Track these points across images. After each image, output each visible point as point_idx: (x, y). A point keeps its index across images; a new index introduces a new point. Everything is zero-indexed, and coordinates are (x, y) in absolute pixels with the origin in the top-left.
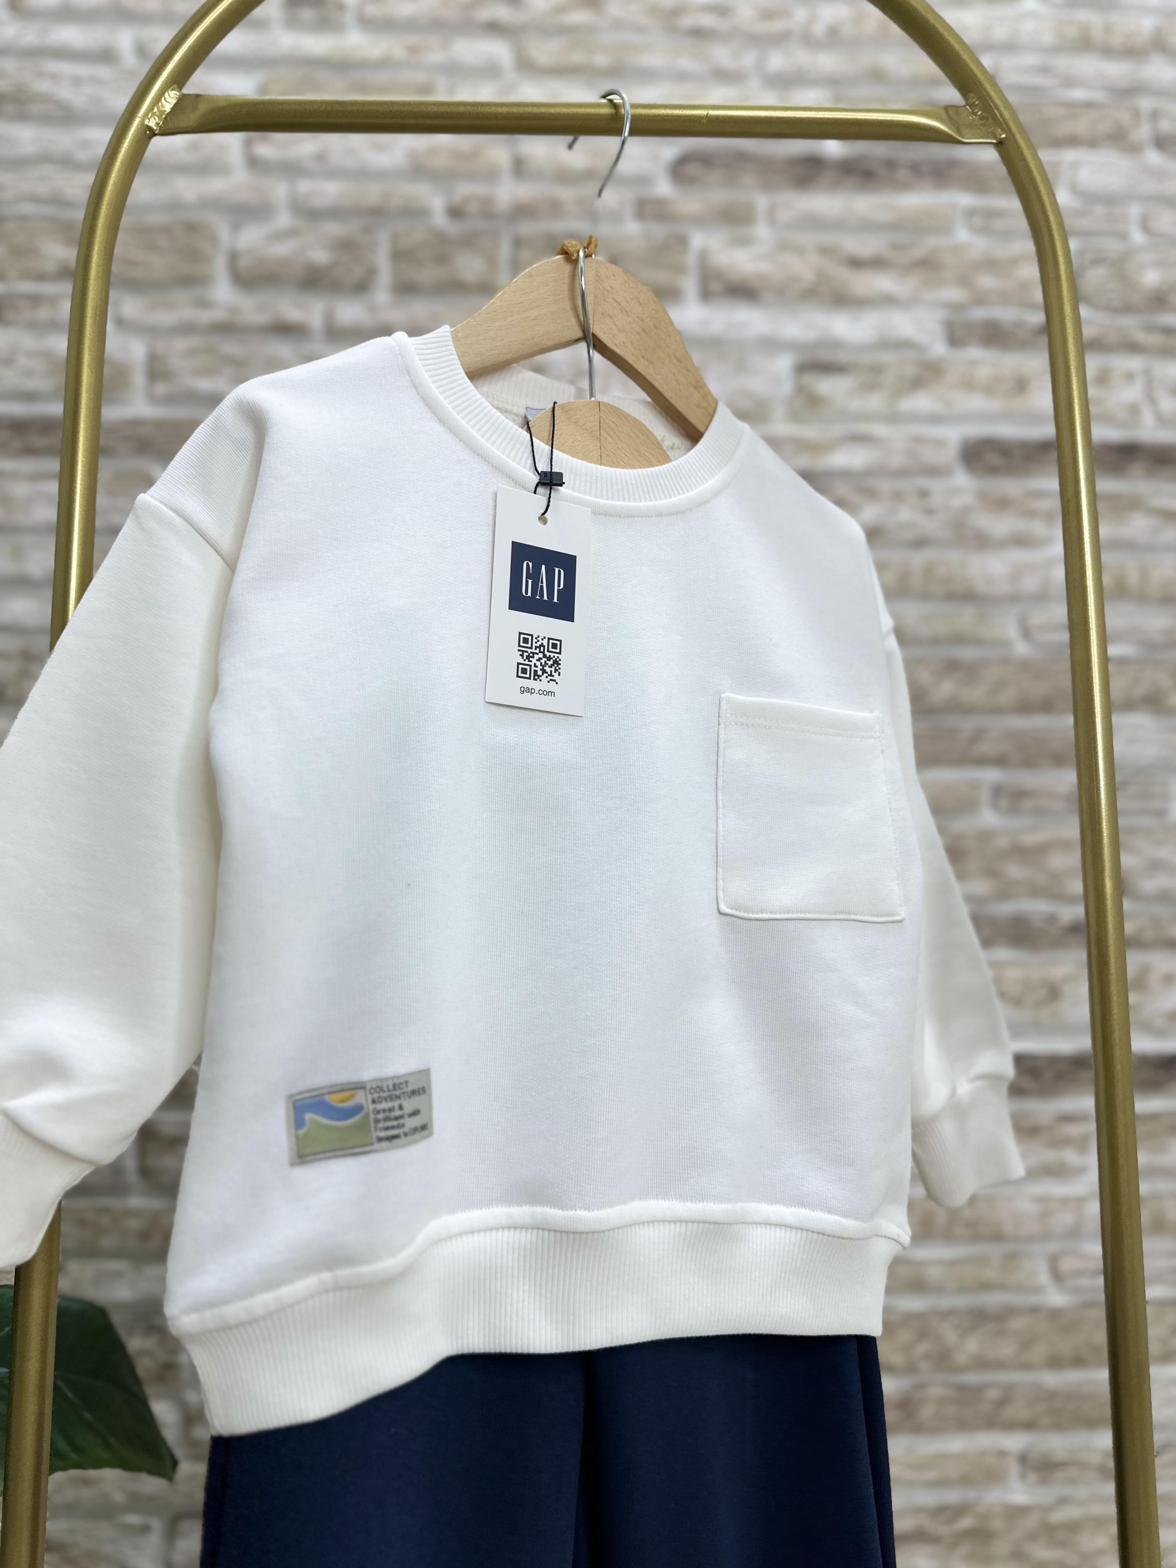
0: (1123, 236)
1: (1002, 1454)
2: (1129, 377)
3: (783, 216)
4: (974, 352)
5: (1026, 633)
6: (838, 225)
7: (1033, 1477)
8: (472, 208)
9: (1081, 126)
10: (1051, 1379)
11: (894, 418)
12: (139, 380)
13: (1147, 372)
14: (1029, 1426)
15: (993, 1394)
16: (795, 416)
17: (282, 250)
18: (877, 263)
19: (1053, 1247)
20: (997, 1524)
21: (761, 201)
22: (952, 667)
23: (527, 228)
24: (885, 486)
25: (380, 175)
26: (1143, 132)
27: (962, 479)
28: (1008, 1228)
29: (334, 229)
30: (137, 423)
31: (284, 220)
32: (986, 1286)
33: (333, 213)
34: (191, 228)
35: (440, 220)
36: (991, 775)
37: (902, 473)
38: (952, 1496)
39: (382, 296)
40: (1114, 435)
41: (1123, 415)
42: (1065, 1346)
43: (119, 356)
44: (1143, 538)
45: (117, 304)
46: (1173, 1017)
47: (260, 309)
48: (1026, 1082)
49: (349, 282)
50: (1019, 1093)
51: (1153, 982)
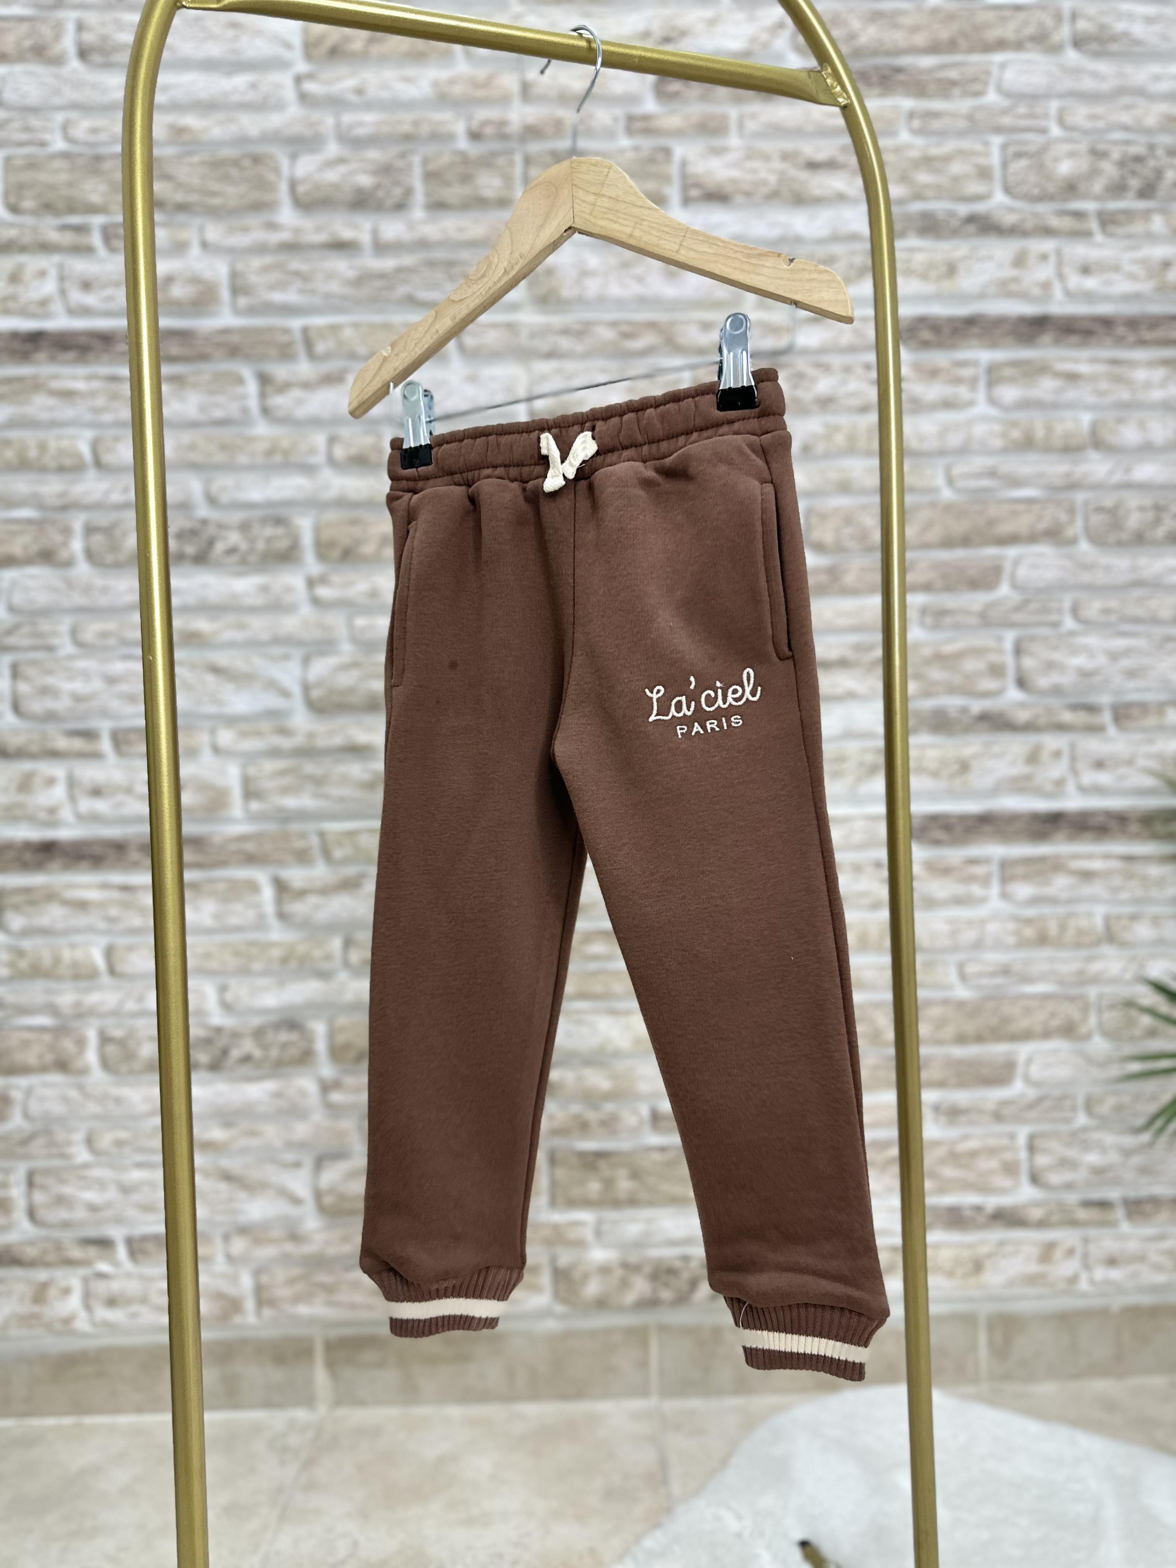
0: (1043, 131)
2: (1044, 257)
3: (751, 126)
4: (913, 242)
5: (950, 481)
6: (798, 132)
8: (489, 130)
9: (1008, 31)
10: (958, 1051)
12: (225, 294)
13: (1059, 253)
14: (941, 1084)
17: (332, 176)
18: (831, 165)
19: (960, 956)
21: (733, 113)
23: (534, 147)
24: (836, 361)
25: (410, 105)
26: (1064, 33)
29: (374, 154)
30: (226, 331)
31: (333, 149)
33: (372, 141)
34: (257, 160)
35: (463, 144)
36: (920, 598)
38: (882, 1134)
39: (418, 213)
40: (1029, 309)
41: (1036, 291)
42: (970, 1027)
43: (207, 275)
44: (1049, 397)
45: (201, 229)
46: (1060, 783)
47: (318, 229)
48: (940, 834)
49: (390, 202)
50: (937, 843)
51: (1045, 755)
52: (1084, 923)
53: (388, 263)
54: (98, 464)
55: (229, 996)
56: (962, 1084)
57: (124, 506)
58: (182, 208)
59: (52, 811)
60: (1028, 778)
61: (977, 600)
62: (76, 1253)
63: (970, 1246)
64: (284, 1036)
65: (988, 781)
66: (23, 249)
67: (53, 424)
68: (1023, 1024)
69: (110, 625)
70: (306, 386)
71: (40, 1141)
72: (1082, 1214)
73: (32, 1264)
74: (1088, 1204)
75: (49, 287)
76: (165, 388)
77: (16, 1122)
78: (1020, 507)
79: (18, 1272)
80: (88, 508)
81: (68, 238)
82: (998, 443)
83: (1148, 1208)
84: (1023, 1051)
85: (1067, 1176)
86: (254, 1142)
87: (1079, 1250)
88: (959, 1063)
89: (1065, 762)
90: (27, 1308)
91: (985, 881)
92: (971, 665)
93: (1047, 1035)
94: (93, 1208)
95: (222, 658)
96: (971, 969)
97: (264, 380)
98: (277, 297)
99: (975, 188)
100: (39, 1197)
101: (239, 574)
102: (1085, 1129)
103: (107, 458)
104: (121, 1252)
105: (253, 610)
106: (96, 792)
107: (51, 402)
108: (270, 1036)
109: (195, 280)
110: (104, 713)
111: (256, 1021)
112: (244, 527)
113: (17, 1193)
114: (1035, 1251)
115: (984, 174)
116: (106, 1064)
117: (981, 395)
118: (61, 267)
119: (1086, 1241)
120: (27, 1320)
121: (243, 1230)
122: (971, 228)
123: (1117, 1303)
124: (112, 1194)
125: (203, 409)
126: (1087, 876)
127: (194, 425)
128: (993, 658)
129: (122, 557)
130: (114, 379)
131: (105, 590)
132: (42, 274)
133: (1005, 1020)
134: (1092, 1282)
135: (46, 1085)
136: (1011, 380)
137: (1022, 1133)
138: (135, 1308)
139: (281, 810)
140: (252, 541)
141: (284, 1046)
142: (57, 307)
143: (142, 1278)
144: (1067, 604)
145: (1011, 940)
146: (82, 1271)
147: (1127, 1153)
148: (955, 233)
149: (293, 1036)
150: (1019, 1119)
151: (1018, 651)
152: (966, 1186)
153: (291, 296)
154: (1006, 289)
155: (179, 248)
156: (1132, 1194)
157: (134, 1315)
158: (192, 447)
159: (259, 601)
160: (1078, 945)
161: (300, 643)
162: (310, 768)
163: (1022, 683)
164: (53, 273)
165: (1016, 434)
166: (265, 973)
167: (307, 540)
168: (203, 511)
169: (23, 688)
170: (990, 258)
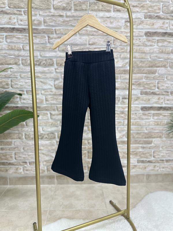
0: (169, 2)
1: (139, 146)
2: (167, 23)
4: (148, 20)
5: (150, 57)
7: (142, 149)
10: (145, 139)
11: (137, 29)
12: (43, 23)
13: (169, 22)
14: (142, 144)
15: (139, 141)
16: (124, 28)
17: (59, 4)
18: (136, 6)
19: (146, 127)
20: (138, 153)
22: (141, 61)
24: (135, 38)
27: (145, 37)
28: (142, 125)
32: (139, 130)
36: (145, 75)
37: (137, 36)
38: (134, 150)
39: (73, 11)
40: (164, 31)
41: (165, 28)
42: (147, 136)
43: (40, 20)
44: (166, 45)
45: (39, 12)
46: (162, 103)
47: (57, 13)
48: (145, 110)
49: (68, 9)
50: (144, 111)
51: (160, 99)
52: (164, 122)
53: (68, 19)
54: (23, 49)
55: (44, 129)
56: (145, 144)
57: (28, 56)
58: (36, 8)
59: (17, 102)
60: (158, 102)
61: (153, 75)
62: (22, 164)
63: (144, 165)
64: (51, 135)
65: (152, 102)
66: (11, 14)
67: (16, 43)
68: (154, 136)
69: (26, 75)
70: (55, 38)
71: (16, 148)
72: (160, 162)
73: (16, 165)
74: (161, 160)
75: (15, 20)
76: (34, 38)
77: (13, 146)
78: (160, 62)
79: (14, 166)
80: (22, 56)
81: (18, 12)
82: (158, 52)
83: (169, 161)
84: (154, 140)
85: (158, 156)
86: (47, 149)
87: (159, 166)
88: (145, 141)
89: (163, 99)
90: (15, 171)
91: (151, 116)
92: (151, 85)
93: (157, 138)
94: (24, 158)
95: (42, 80)
96: (147, 128)
97: (49, 37)
98: (51, 24)
99: (158, 11)
100: (16, 156)
101: (45, 67)
102: (161, 150)
103: (25, 49)
104: (28, 164)
105: (47, 73)
106: (24, 99)
107: (16, 39)
108: (49, 135)
109: (38, 20)
110: (25, 88)
111: (47, 133)
112: (46, 60)
113: (13, 156)
114: (153, 166)
115: (159, 9)
116: (26, 138)
117: (156, 44)
118: (17, 17)
119: (160, 165)
120: (15, 173)
121: (45, 161)
122: (157, 18)
123: (164, 173)
124: (27, 156)
125: (39, 41)
126: (165, 116)
127: (38, 44)
128: (155, 84)
129: (27, 64)
130: (26, 36)
131: (25, 69)
132: (14, 18)
133: (152, 135)
134: (160, 170)
135: (17, 141)
136: (161, 42)
137: (153, 151)
138: (30, 171)
139: (51, 103)
140: (47, 62)
141: (51, 136)
142: (17, 24)
143: (31, 167)
144: (165, 77)
145: (154, 124)
146: (23, 166)
147: (167, 154)
148: (154, 18)
149: (53, 135)
150: (152, 149)
151: (158, 83)
152: (144, 157)
153: (53, 24)
154: (161, 28)
155: (36, 15)
156: (167, 159)
157: (30, 172)
158: (38, 47)
159: (48, 72)
160: (163, 125)
161: (54, 78)
162: (55, 97)
163: (158, 88)
164: (16, 18)
165: (161, 51)
166: (49, 126)
167: (55, 62)
168: (39, 57)
169: (13, 83)
170: (159, 23)
